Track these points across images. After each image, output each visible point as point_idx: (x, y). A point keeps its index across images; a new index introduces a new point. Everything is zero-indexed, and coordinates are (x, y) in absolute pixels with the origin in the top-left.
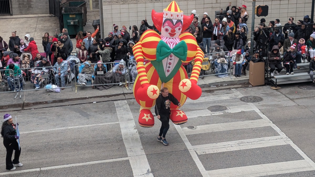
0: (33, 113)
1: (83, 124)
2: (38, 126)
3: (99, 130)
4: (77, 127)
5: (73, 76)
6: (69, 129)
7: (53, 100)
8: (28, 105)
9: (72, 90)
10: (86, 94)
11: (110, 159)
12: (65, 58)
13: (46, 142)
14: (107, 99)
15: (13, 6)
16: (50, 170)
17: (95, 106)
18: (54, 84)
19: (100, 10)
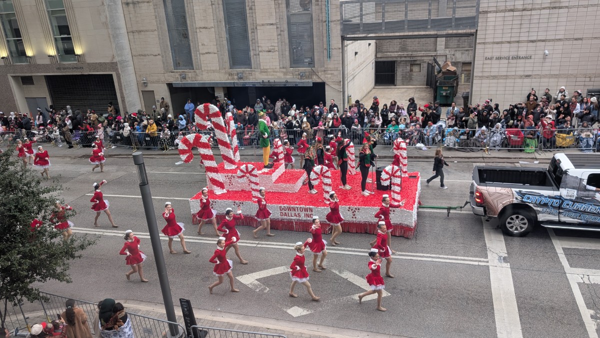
5: (440, 138)
7: (420, 156)
12: (435, 123)
14: (467, 160)
15: (398, 78)
17: (455, 165)
19: (470, 84)
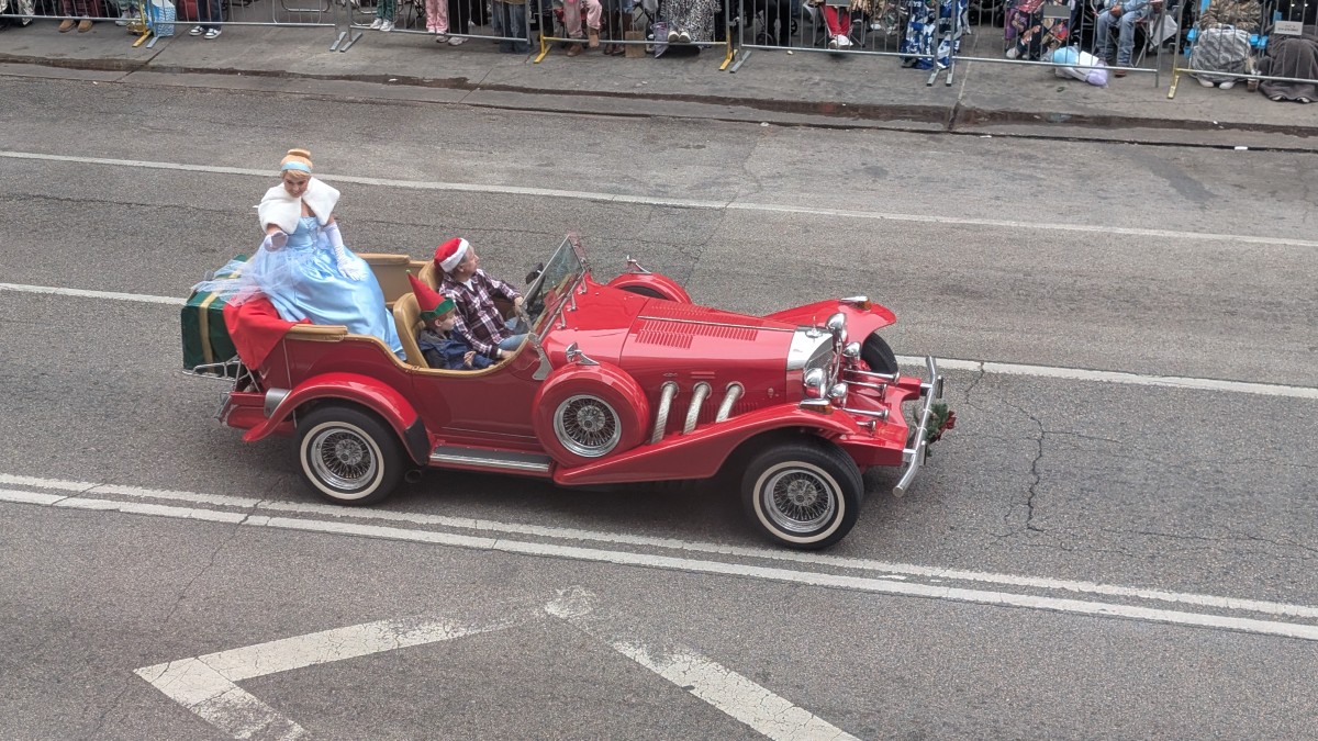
0: (988, 152)
1: (1177, 227)
2: (999, 202)
3: (1240, 259)
4: (1153, 232)
5: (1171, 26)
6: (1118, 238)
7: (1070, 113)
8: (972, 117)
9: (1157, 86)
10: (1211, 107)
11: (1267, 384)
13: (1017, 271)
16: (1017, 377)
17: (1237, 163)
18: (1089, 51)
